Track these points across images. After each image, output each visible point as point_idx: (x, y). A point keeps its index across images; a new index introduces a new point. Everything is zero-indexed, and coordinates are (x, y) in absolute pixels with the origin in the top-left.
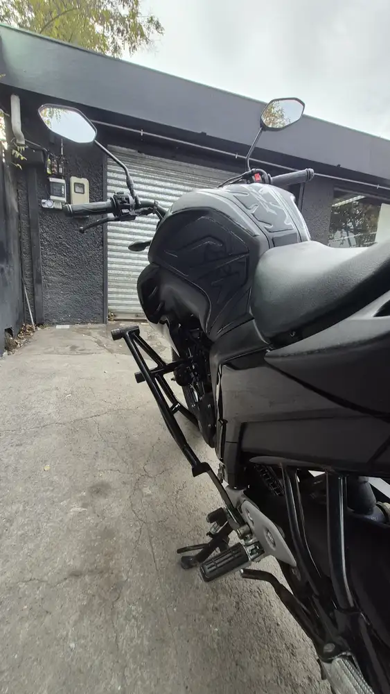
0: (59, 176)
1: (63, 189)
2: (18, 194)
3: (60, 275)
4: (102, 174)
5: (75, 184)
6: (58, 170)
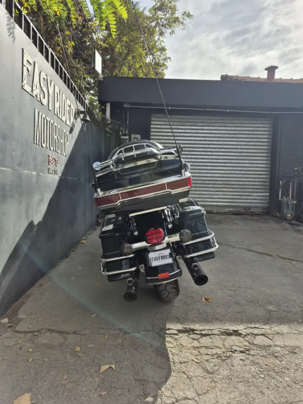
0: (125, 135)
1: (127, 142)
4: (148, 131)
5: (133, 138)
6: (125, 132)
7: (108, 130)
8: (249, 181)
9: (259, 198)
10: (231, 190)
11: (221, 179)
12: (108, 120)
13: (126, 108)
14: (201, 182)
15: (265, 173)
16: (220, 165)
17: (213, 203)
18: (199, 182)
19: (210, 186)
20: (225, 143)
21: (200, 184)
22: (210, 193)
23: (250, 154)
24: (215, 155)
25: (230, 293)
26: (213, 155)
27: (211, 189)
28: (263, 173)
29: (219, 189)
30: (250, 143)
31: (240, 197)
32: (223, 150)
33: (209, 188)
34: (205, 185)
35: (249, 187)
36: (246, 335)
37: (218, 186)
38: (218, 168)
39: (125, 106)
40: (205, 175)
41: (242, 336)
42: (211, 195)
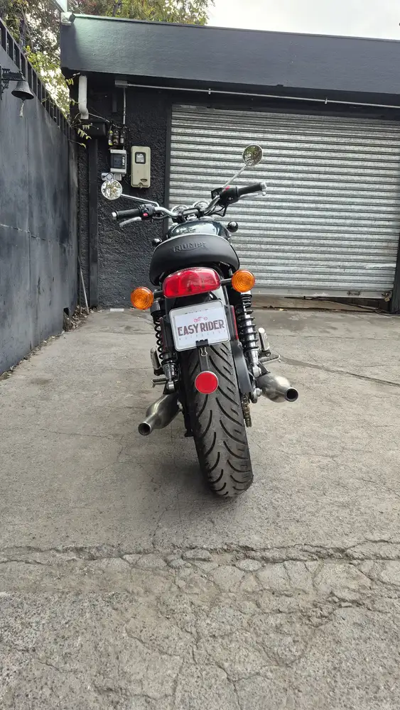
0: (120, 147)
1: (123, 160)
3: (116, 252)
5: (136, 153)
6: (119, 141)
7: (83, 134)
8: (361, 240)
9: (377, 272)
10: (327, 256)
11: (308, 234)
12: (84, 114)
13: (120, 90)
14: (270, 240)
15: (391, 223)
16: (306, 205)
17: (291, 282)
18: (266, 240)
20: (318, 161)
21: (267, 243)
22: (287, 262)
23: (365, 186)
24: (299, 187)
25: (325, 461)
26: (293, 186)
27: (289, 254)
28: (387, 223)
29: (302, 255)
30: (366, 164)
31: (342, 271)
32: (314, 176)
33: (284, 251)
34: (277, 247)
35: (360, 250)
36: (362, 560)
37: (302, 248)
38: (303, 212)
39: (117, 83)
40: (276, 226)
41: (355, 562)
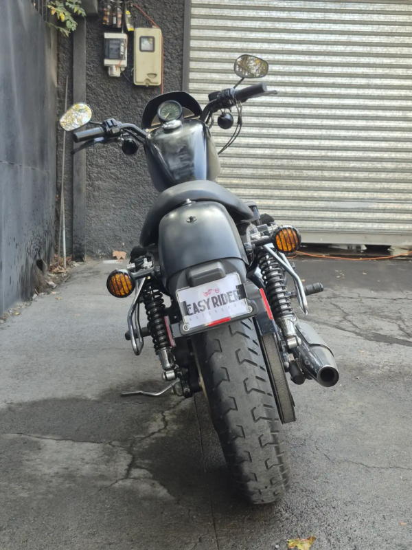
0: (117, 29)
1: (122, 49)
2: (58, 60)
3: (111, 178)
4: (183, 17)
5: (141, 38)
11: (393, 155)
14: (335, 164)
16: (388, 114)
17: (369, 225)
19: (361, 175)
22: (361, 195)
24: (377, 87)
26: (368, 87)
27: (365, 185)
29: (385, 185)
32: (400, 71)
34: (347, 174)
37: (383, 175)
40: (346, 143)
42: (362, 200)
